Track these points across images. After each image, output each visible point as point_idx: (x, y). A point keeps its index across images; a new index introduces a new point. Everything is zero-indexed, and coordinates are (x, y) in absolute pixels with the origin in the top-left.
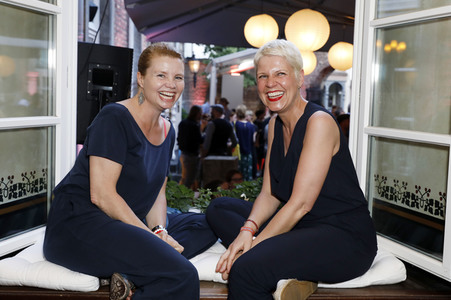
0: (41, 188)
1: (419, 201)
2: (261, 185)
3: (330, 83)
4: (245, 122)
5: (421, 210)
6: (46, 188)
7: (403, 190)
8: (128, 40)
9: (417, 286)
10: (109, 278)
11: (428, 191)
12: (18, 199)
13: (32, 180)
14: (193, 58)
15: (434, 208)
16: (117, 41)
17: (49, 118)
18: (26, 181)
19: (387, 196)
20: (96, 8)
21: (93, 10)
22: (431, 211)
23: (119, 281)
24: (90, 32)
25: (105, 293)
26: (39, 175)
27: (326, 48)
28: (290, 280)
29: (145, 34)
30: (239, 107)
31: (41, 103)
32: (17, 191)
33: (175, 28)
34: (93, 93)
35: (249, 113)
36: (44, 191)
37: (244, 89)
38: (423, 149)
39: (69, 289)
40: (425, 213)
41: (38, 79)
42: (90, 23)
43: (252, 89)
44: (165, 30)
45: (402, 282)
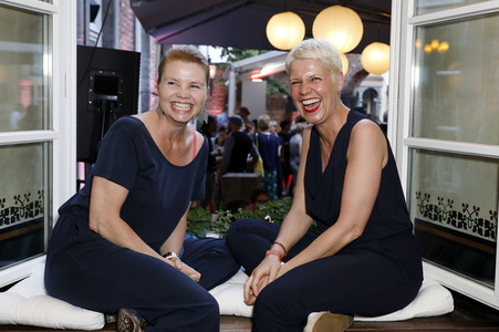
0: (37, 213)
1: (466, 221)
3: (364, 89)
4: (268, 134)
5: (469, 232)
6: (42, 212)
7: (448, 209)
8: (134, 43)
9: (466, 318)
10: (116, 314)
11: (477, 210)
12: (11, 225)
13: (26, 203)
15: (484, 229)
16: (122, 44)
17: (45, 132)
18: (19, 205)
19: (430, 216)
20: (98, 7)
21: (94, 10)
22: (480, 232)
23: (127, 317)
24: (91, 34)
26: (34, 198)
27: (359, 50)
28: (322, 313)
29: (154, 36)
30: (261, 117)
31: (36, 116)
32: (10, 216)
33: (188, 29)
34: (95, 104)
35: (272, 124)
36: (40, 215)
37: (267, 97)
38: (470, 162)
39: (69, 327)
40: (474, 234)
41: (32, 88)
42: (92, 24)
43: (276, 96)
44: (177, 30)
45: (450, 313)
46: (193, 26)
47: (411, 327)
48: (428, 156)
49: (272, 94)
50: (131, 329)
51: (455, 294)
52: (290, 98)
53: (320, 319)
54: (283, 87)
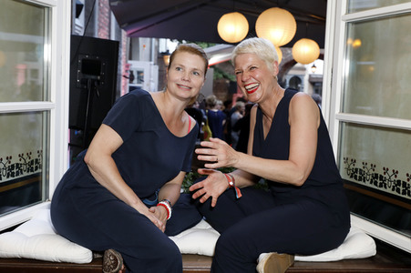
0: (36, 168)
1: (386, 182)
3: (290, 77)
4: (215, 110)
5: (389, 190)
6: (41, 167)
7: (371, 172)
8: (109, 36)
9: (386, 261)
11: (396, 173)
12: (16, 178)
13: (28, 161)
14: (167, 53)
15: (401, 188)
16: (100, 34)
17: (44, 103)
18: (23, 162)
19: (356, 177)
20: (82, 6)
21: (79, 8)
22: (398, 191)
23: (112, 255)
24: (77, 27)
25: (98, 266)
26: (34, 156)
29: (125, 30)
30: (209, 97)
31: (37, 90)
32: (15, 171)
33: (153, 25)
34: (82, 82)
35: (219, 102)
36: (39, 171)
39: (64, 260)
40: (393, 193)
41: (26, 70)
42: (77, 20)
43: (220, 81)
44: (145, 26)
45: (373, 257)
46: (157, 23)
47: (341, 267)
48: (354, 128)
49: (217, 79)
50: (115, 264)
51: (378, 242)
53: (270, 258)
54: (226, 74)
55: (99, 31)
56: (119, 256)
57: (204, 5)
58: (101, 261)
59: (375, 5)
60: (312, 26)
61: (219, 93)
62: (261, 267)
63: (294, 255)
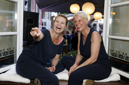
0: (13, 53)
1: (123, 57)
2: (77, 52)
3: (93, 24)
4: (69, 35)
5: (124, 60)
6: (14, 53)
7: (119, 54)
11: (126, 54)
12: (6, 56)
13: (10, 51)
14: (54, 17)
16: (33, 11)
17: (15, 32)
18: (8, 51)
19: (114, 56)
20: (27, 2)
22: (127, 60)
23: (37, 80)
24: (25, 8)
25: (32, 84)
26: (12, 49)
27: (93, 14)
29: (41, 9)
30: (67, 31)
31: (13, 28)
32: (6, 54)
33: (49, 8)
34: (27, 26)
35: (70, 32)
36: (13, 54)
39: (21, 82)
40: (125, 60)
41: (9, 22)
42: (25, 6)
43: (71, 25)
44: (47, 8)
45: (119, 80)
46: (51, 7)
47: (109, 84)
48: (113, 40)
49: (70, 25)
50: (38, 83)
51: (121, 76)
52: (74, 26)
53: (87, 81)
54: (73, 23)
55: (32, 9)
56: (39, 80)
57: (65, 1)
58: (33, 82)
59: (120, 2)
60: (100, 8)
61: (70, 29)
62: (84, 84)
63: (94, 80)
